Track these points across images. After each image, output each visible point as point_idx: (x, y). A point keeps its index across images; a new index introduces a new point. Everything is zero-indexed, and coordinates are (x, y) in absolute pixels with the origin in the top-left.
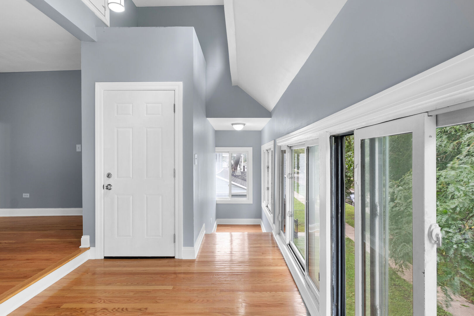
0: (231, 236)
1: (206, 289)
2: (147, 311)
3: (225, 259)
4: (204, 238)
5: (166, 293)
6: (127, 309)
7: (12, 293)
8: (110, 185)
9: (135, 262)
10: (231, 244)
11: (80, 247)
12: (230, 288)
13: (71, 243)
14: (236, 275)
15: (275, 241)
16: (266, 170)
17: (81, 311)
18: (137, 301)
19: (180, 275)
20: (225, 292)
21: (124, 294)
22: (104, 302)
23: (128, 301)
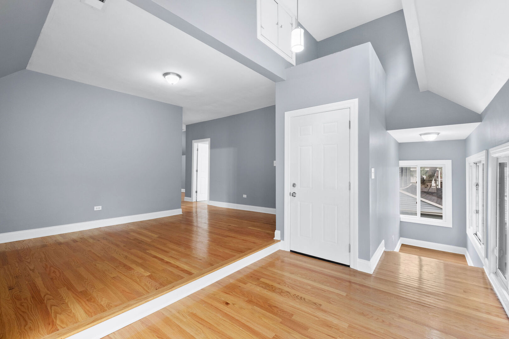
0: (420, 261)
1: (382, 308)
2: (321, 307)
3: (408, 284)
4: (384, 255)
5: (340, 298)
6: (304, 299)
7: (234, 260)
8: (294, 193)
9: (314, 261)
10: (421, 270)
11: (274, 238)
12: (412, 318)
13: (268, 234)
14: (421, 305)
15: (487, 281)
16: (474, 188)
17: (272, 288)
18: (313, 295)
19: (353, 285)
20: (406, 319)
21: (303, 285)
22: (288, 287)
23: (306, 292)
